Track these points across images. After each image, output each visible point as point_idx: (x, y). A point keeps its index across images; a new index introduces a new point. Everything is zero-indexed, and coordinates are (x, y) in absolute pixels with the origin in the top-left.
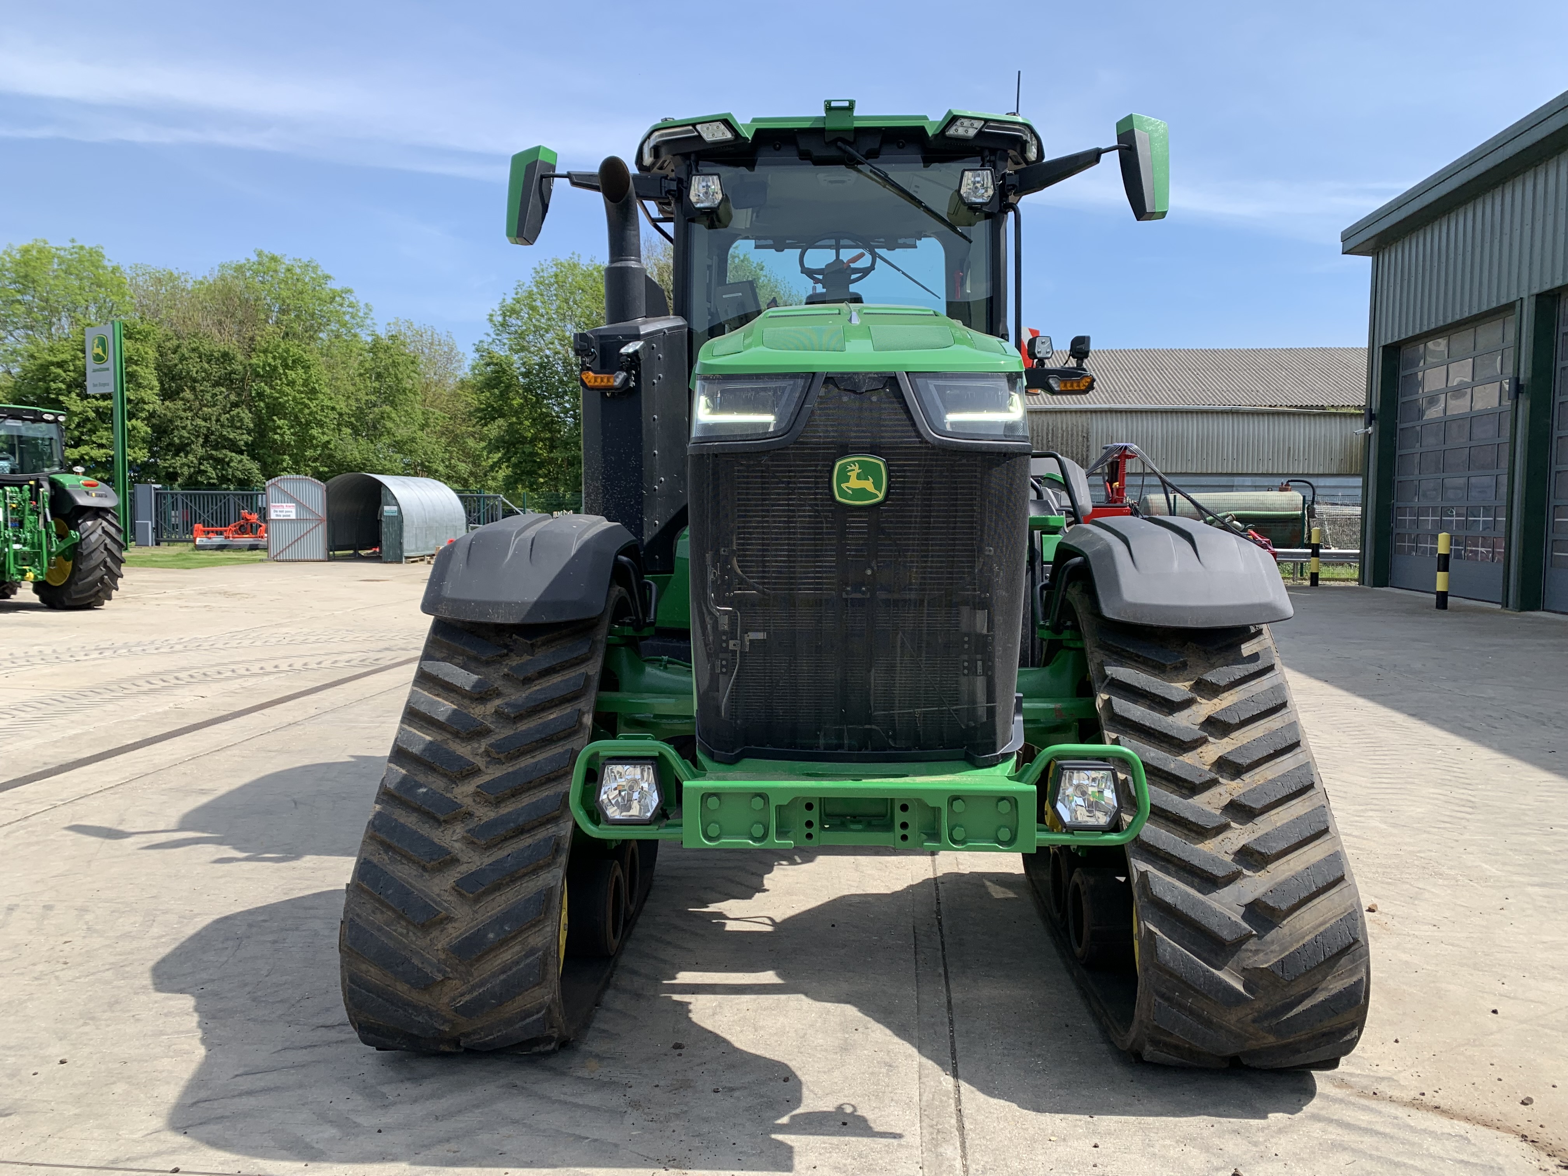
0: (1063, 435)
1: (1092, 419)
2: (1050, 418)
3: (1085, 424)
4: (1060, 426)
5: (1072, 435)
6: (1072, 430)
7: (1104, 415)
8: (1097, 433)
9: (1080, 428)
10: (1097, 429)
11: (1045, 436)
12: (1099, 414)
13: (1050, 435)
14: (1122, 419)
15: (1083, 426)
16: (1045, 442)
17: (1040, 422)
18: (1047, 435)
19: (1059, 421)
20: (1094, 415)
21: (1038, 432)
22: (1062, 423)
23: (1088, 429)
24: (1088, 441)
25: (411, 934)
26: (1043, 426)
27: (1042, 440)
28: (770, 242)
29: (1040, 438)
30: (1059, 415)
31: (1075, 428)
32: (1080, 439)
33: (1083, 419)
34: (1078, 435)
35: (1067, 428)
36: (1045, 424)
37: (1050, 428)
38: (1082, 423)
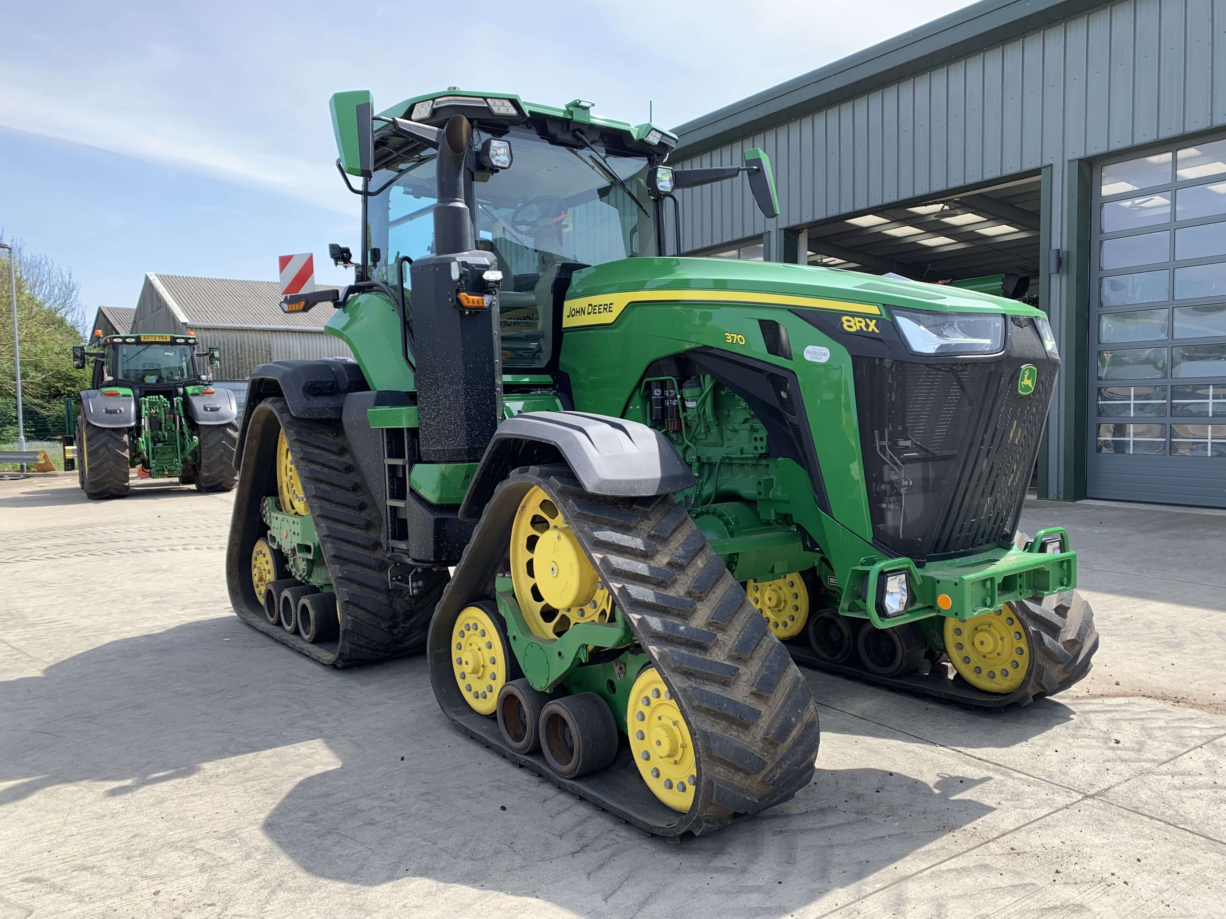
0: (249, 349)
1: (272, 337)
2: (239, 335)
3: (267, 341)
4: (246, 341)
5: (257, 350)
6: (257, 345)
7: (282, 334)
8: (277, 348)
9: (263, 344)
10: (277, 344)
11: (235, 350)
12: (278, 333)
13: (239, 349)
14: (296, 338)
15: (265, 342)
16: (235, 354)
17: (230, 338)
18: (237, 349)
19: (246, 337)
20: (274, 333)
21: (228, 346)
22: (248, 340)
23: (270, 345)
24: (270, 354)
25: (741, 734)
26: (232, 341)
27: (233, 353)
28: (411, 190)
29: (230, 351)
30: (245, 333)
31: (259, 344)
32: (264, 352)
33: (265, 337)
34: (262, 349)
35: (253, 343)
36: (234, 340)
37: (239, 343)
38: (265, 339)
